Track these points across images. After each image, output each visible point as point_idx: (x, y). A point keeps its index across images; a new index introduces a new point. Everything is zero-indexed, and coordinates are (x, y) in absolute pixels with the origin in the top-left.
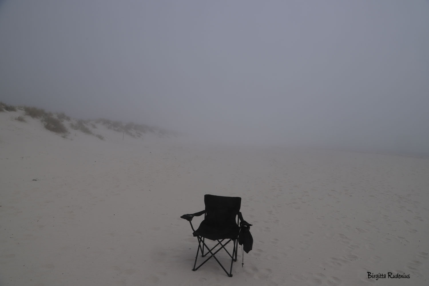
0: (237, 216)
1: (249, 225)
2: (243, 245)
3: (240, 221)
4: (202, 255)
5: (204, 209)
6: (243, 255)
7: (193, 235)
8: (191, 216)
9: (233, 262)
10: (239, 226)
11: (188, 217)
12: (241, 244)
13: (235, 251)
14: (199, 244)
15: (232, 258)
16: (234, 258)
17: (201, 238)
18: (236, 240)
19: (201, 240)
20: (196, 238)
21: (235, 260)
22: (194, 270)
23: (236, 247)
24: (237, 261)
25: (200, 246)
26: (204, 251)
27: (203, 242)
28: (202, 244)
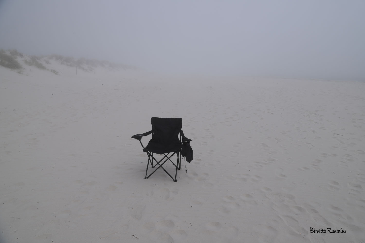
0: (179, 134)
1: (189, 141)
2: (185, 156)
3: (182, 138)
4: (151, 166)
5: (151, 130)
6: (186, 164)
7: (143, 151)
8: (140, 136)
9: (178, 170)
10: (181, 142)
11: (138, 137)
12: (183, 156)
13: (179, 162)
14: (148, 158)
15: (177, 167)
16: (178, 167)
17: (150, 154)
18: (179, 153)
19: (150, 155)
20: (146, 153)
21: (179, 169)
22: (146, 178)
23: (179, 159)
24: (181, 169)
25: (149, 159)
26: (153, 163)
27: (152, 156)
28: (151, 158)
